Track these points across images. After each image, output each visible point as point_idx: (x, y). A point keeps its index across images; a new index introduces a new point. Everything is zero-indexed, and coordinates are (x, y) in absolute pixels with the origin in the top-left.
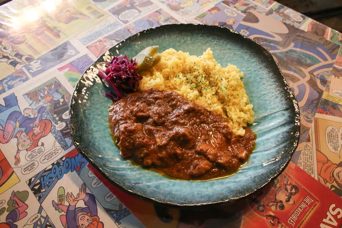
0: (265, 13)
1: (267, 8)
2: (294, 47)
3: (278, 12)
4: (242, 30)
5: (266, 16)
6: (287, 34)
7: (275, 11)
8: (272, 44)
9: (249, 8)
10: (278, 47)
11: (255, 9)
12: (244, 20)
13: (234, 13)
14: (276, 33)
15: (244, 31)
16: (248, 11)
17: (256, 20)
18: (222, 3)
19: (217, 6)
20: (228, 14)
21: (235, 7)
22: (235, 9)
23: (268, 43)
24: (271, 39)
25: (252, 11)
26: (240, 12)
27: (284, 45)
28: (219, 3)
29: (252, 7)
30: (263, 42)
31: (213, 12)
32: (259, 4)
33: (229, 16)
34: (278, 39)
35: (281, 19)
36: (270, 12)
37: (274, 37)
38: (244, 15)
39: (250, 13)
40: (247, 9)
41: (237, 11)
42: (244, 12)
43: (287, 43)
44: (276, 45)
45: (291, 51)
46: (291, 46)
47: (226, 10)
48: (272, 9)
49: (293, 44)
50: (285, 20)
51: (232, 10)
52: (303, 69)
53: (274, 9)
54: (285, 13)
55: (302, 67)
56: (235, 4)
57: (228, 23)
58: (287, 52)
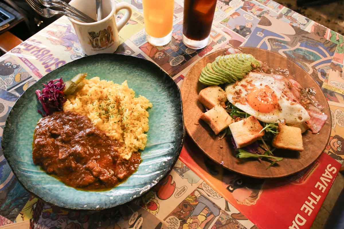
0: (276, 17)
1: (277, 12)
2: (300, 46)
3: (286, 16)
4: (258, 33)
5: (277, 20)
6: (295, 35)
7: (284, 15)
8: (282, 44)
9: (263, 13)
10: (287, 46)
11: (268, 13)
12: (260, 23)
13: (251, 17)
14: (286, 35)
15: (260, 34)
16: (263, 15)
17: (270, 24)
18: (241, 9)
19: (237, 11)
20: (247, 19)
21: (251, 12)
22: (251, 14)
23: (279, 43)
24: (282, 39)
25: (265, 15)
26: (256, 17)
27: (293, 44)
28: (239, 8)
29: (266, 12)
30: (275, 42)
31: (234, 17)
32: (271, 9)
33: (247, 20)
34: (287, 39)
35: (289, 21)
36: (280, 16)
37: (284, 38)
38: (259, 19)
39: (264, 17)
40: (261, 14)
41: (254, 16)
42: (259, 16)
43: (294, 43)
44: (285, 45)
45: (298, 49)
46: (298, 46)
47: (244, 15)
48: (282, 13)
49: (299, 44)
50: (293, 23)
51: (250, 15)
52: (307, 64)
53: (283, 13)
54: (292, 16)
55: (306, 62)
56: (251, 9)
57: (247, 26)
58: (294, 51)
